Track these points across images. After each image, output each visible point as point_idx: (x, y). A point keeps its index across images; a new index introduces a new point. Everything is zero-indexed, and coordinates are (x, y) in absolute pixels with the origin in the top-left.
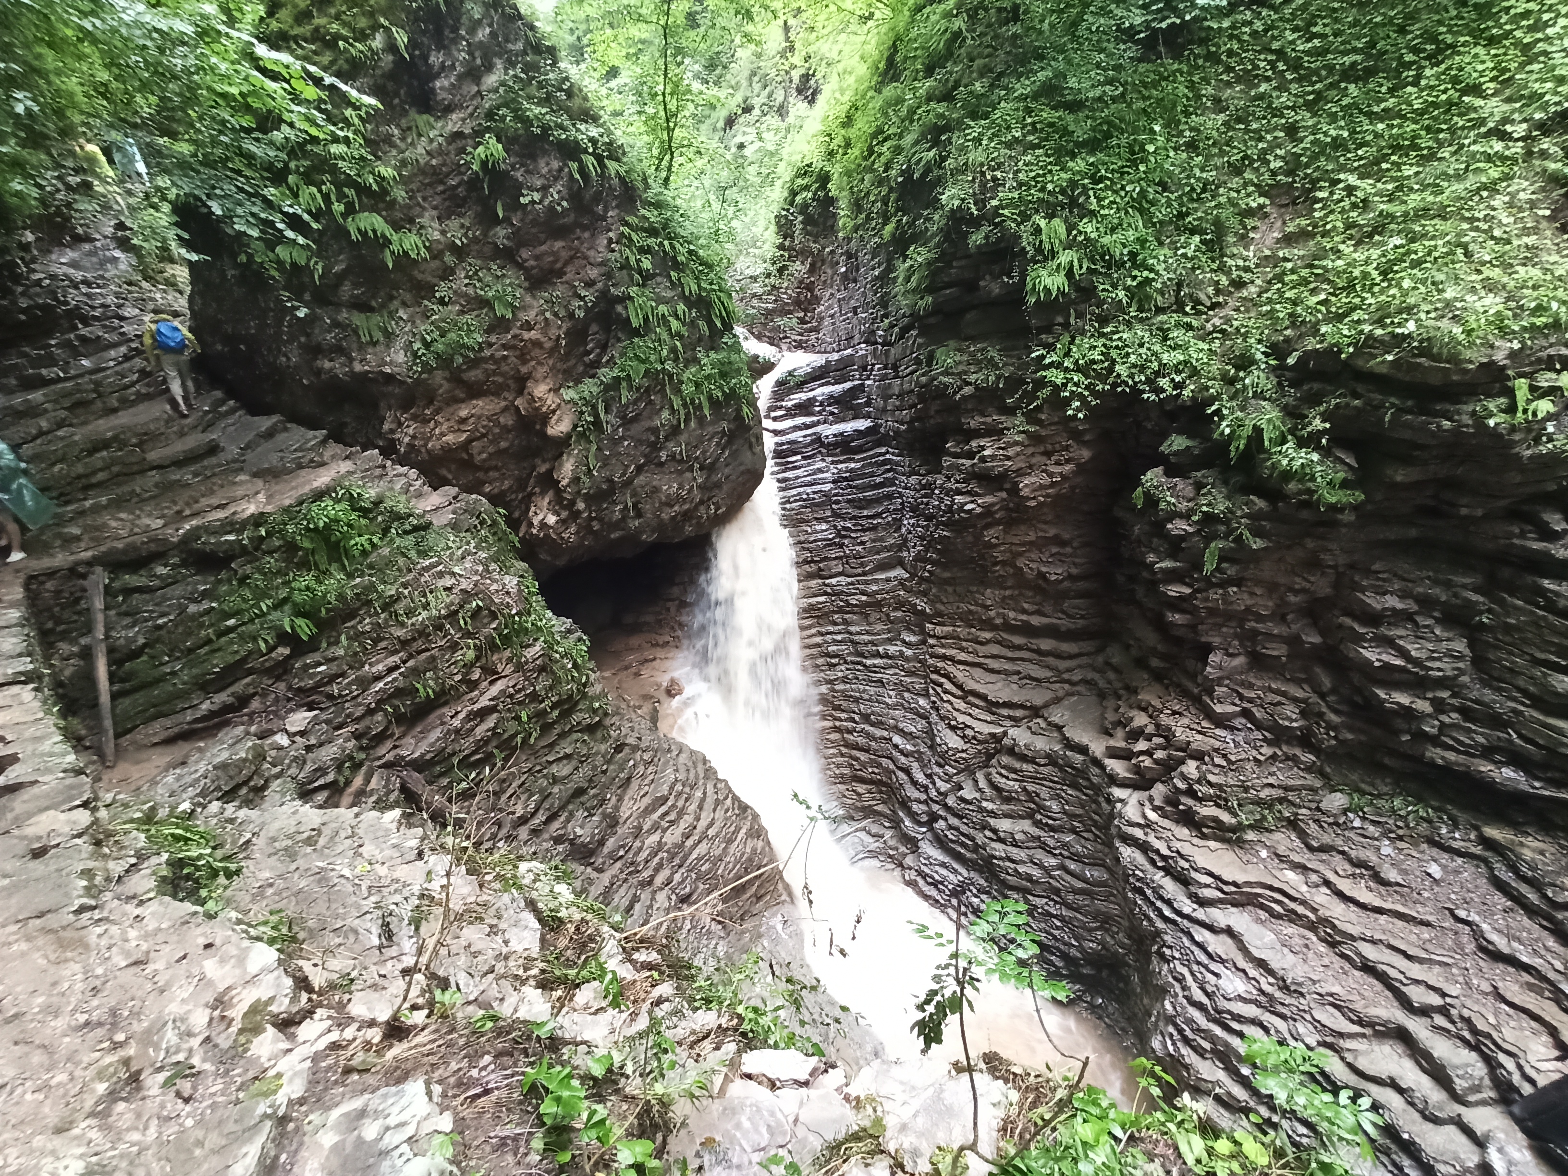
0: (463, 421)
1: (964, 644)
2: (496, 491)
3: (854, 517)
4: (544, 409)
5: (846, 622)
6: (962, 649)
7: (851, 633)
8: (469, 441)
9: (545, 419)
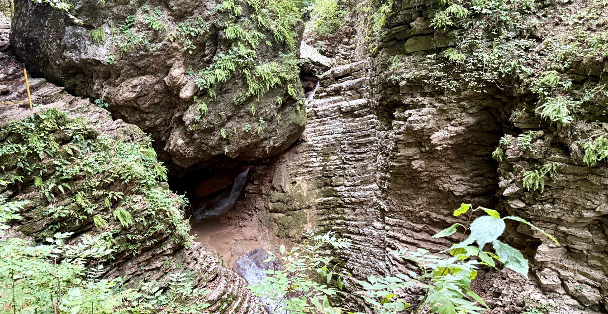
0: (135, 86)
1: (406, 231)
2: (152, 125)
3: (352, 153)
4: (178, 83)
5: (344, 213)
6: (405, 234)
7: (345, 220)
8: (137, 97)
9: (179, 89)
